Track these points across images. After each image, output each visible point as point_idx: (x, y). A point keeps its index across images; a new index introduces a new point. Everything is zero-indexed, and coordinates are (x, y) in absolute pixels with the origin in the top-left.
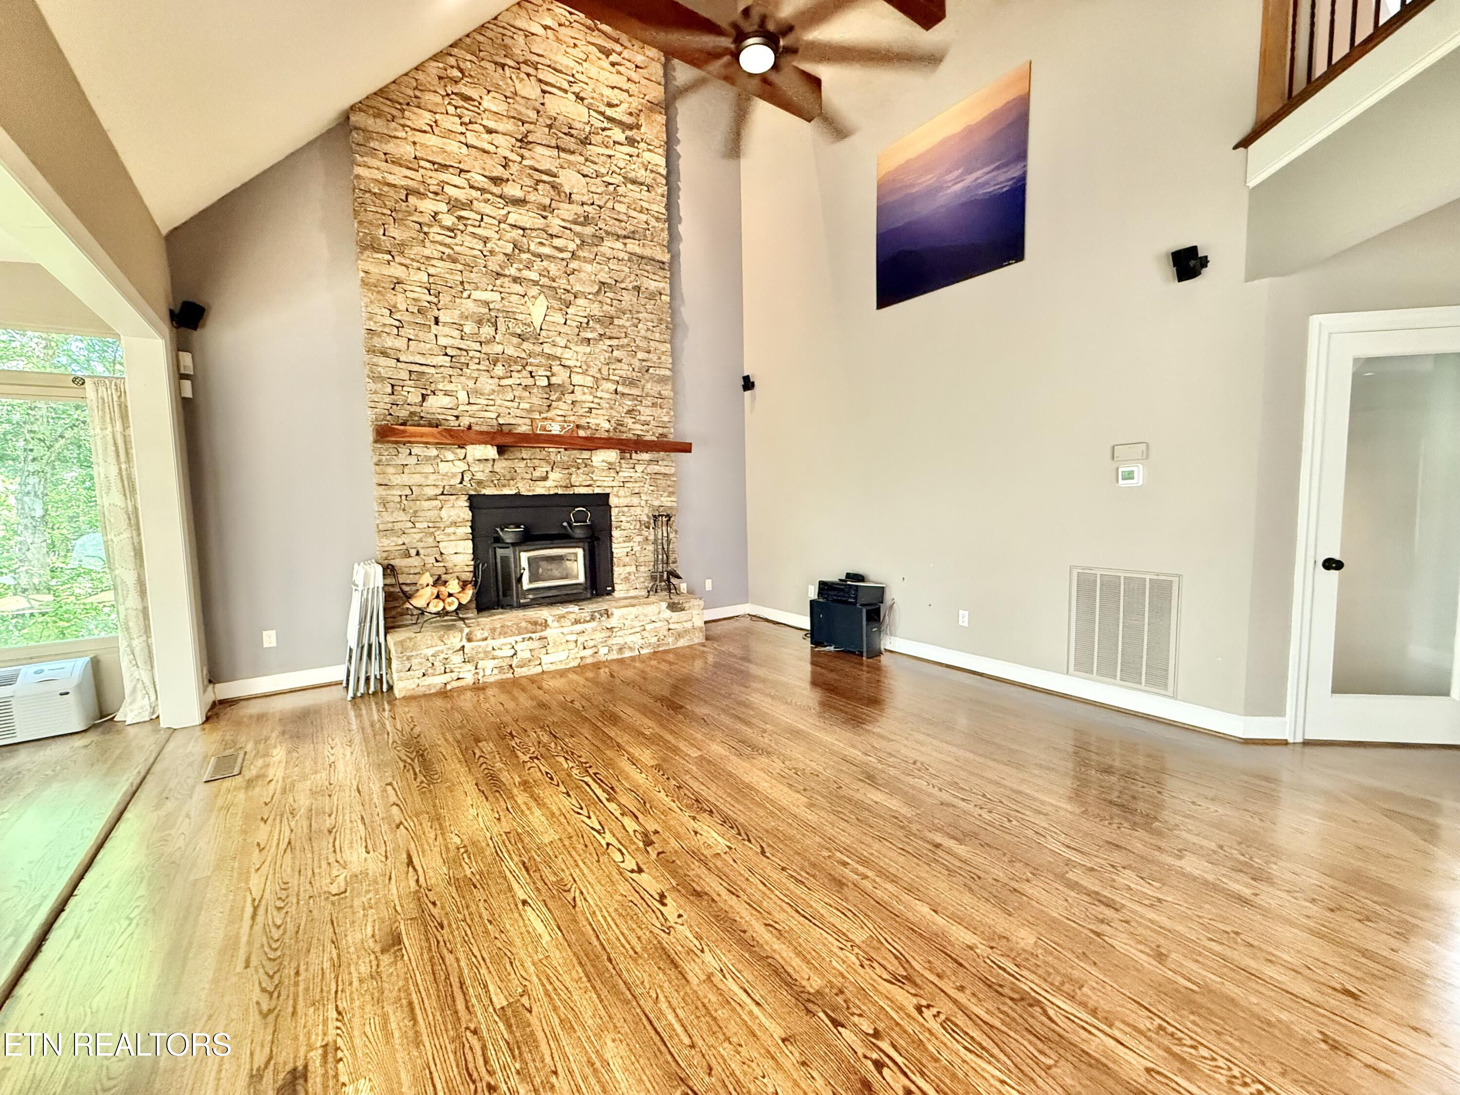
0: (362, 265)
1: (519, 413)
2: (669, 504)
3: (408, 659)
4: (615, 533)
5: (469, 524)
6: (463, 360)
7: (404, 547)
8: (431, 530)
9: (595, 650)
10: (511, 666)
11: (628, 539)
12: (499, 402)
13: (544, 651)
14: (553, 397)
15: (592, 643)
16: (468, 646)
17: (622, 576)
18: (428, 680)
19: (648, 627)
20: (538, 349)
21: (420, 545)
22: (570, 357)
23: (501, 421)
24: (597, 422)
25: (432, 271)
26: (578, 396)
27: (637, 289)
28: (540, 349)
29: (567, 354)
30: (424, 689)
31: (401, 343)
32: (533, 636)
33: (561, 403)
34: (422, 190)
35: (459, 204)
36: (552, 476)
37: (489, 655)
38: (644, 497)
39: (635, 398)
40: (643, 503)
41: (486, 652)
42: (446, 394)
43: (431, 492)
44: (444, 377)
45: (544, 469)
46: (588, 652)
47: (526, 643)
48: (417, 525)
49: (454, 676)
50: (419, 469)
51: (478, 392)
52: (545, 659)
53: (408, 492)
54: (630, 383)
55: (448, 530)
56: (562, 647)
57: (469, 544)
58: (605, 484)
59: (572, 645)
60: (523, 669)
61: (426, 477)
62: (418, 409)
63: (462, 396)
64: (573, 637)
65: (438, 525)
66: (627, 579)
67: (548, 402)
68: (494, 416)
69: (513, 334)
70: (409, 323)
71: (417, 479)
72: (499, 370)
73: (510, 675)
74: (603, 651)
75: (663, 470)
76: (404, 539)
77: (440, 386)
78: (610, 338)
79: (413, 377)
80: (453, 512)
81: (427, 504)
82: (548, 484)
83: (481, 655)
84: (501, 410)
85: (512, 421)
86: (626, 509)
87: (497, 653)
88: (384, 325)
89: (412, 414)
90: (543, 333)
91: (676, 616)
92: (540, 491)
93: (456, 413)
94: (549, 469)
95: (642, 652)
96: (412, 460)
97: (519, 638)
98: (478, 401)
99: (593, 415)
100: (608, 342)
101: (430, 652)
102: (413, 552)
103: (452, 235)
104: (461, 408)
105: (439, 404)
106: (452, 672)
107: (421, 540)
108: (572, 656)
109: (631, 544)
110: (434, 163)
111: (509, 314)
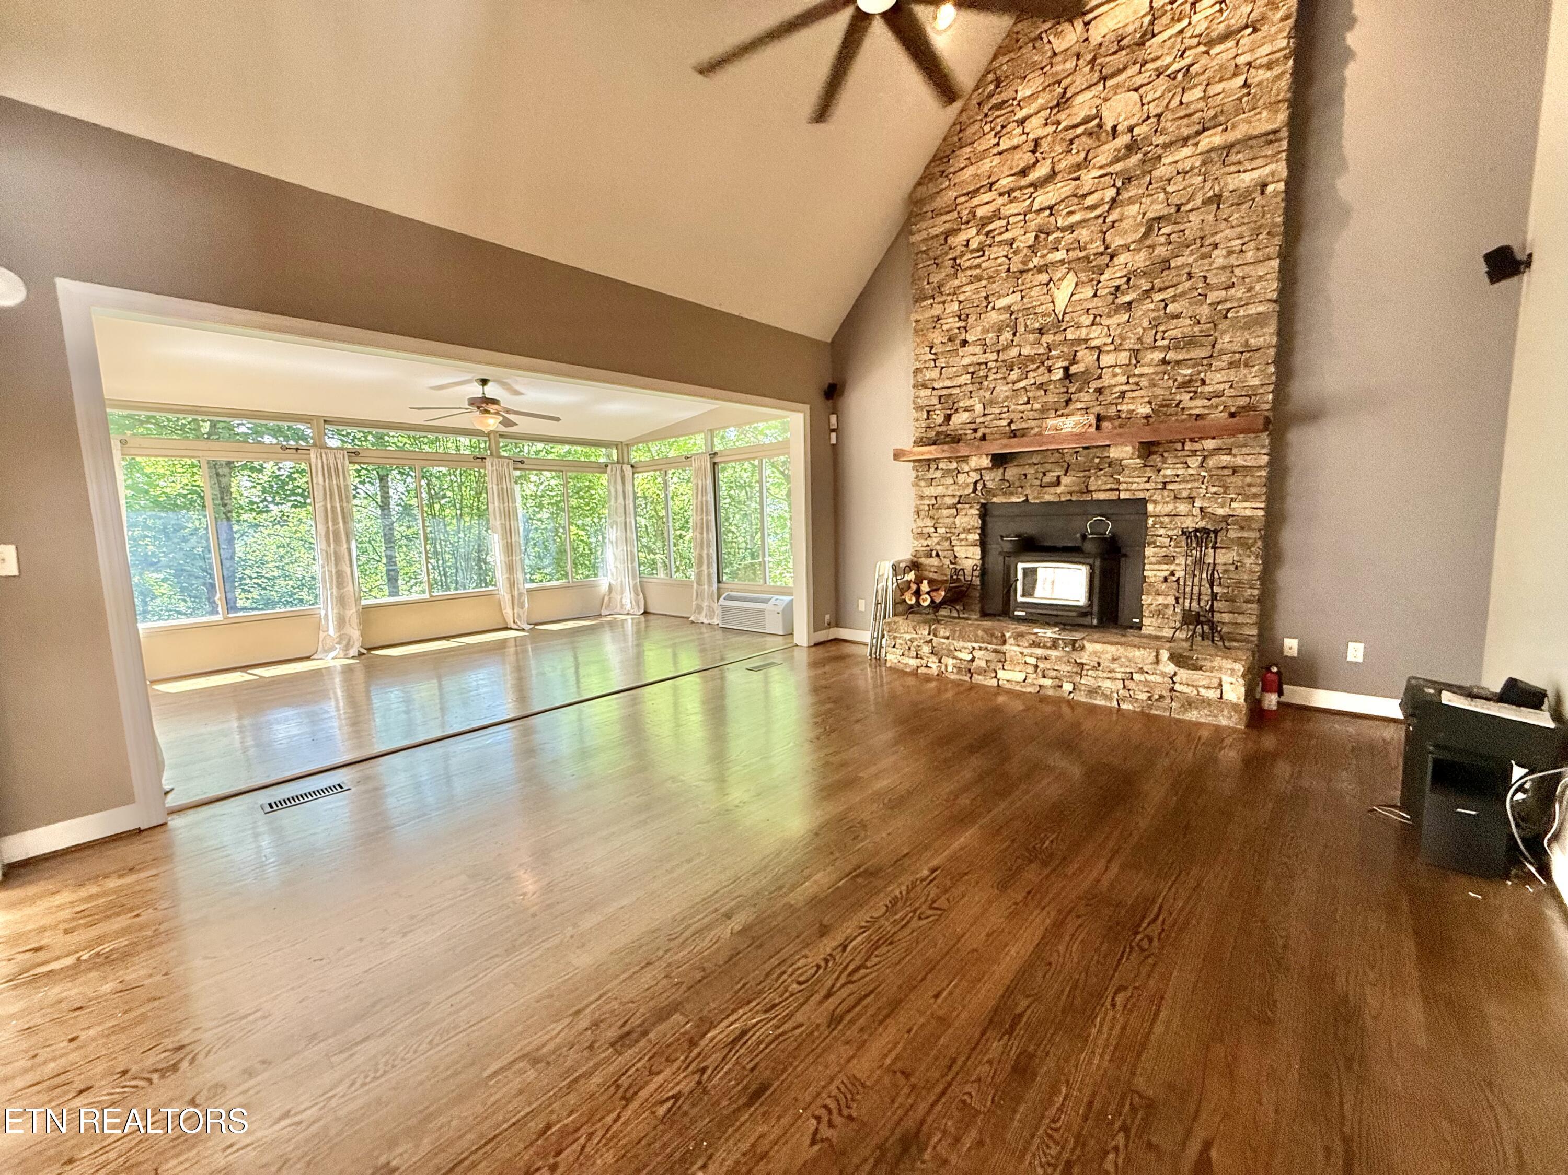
0: (914, 317)
1: (1031, 415)
2: (1248, 513)
3: (895, 638)
4: (1149, 551)
5: (979, 531)
6: (981, 374)
7: (928, 548)
8: (948, 535)
9: (1057, 682)
10: (969, 670)
11: (1169, 559)
12: (1013, 407)
13: (1000, 665)
14: (1072, 390)
15: (1054, 674)
16: (935, 640)
17: (1153, 607)
18: (905, 660)
19: (1136, 676)
20: (1059, 338)
21: (938, 547)
22: (1097, 336)
23: (1013, 427)
24: (1132, 407)
25: (962, 298)
26: (1107, 380)
27: (1217, 199)
28: (1062, 338)
29: (1095, 332)
30: (902, 666)
31: (935, 374)
32: (989, 647)
33: (1082, 394)
34: (955, 227)
35: (985, 221)
36: (1065, 480)
37: (951, 654)
38: (1198, 504)
39: (1196, 362)
40: (1196, 511)
41: (949, 650)
42: (966, 410)
43: (949, 501)
44: (965, 395)
45: (1056, 474)
46: (1047, 682)
47: (982, 652)
48: (938, 530)
49: (924, 662)
50: (943, 481)
51: (992, 402)
52: (1001, 674)
53: (934, 502)
54: (1190, 343)
55: (963, 536)
56: (1018, 668)
57: (978, 550)
58: (1134, 486)
59: (1031, 669)
60: (980, 677)
61: (947, 488)
62: (943, 428)
63: (979, 408)
64: (1033, 661)
65: (953, 530)
66: (1159, 613)
67: (1066, 397)
68: (1004, 423)
69: (1033, 332)
70: (942, 353)
71: (940, 490)
72: (1014, 375)
73: (967, 678)
74: (1068, 687)
75: (1240, 461)
76: (929, 542)
77: (961, 404)
78: (1160, 290)
79: (943, 400)
80: (965, 519)
81: (945, 512)
82: (1059, 490)
83: (945, 652)
84: (1012, 416)
85: (1024, 425)
86: (1167, 519)
87: (957, 654)
88: (925, 361)
89: (938, 433)
90: (1067, 318)
91: (1184, 674)
92: (1048, 498)
93: (973, 426)
94: (1061, 473)
95: (1124, 706)
96: (938, 474)
97: (976, 645)
98: (993, 410)
99: (1126, 401)
100: (1158, 297)
101: (908, 637)
102: (934, 553)
103: (981, 253)
104: (978, 420)
105: (960, 421)
106: (921, 658)
107: (938, 543)
108: (1029, 680)
109: (1172, 567)
110: (967, 194)
111: (1029, 311)
